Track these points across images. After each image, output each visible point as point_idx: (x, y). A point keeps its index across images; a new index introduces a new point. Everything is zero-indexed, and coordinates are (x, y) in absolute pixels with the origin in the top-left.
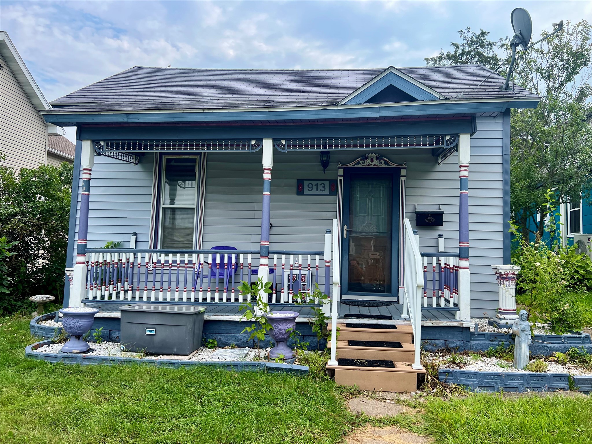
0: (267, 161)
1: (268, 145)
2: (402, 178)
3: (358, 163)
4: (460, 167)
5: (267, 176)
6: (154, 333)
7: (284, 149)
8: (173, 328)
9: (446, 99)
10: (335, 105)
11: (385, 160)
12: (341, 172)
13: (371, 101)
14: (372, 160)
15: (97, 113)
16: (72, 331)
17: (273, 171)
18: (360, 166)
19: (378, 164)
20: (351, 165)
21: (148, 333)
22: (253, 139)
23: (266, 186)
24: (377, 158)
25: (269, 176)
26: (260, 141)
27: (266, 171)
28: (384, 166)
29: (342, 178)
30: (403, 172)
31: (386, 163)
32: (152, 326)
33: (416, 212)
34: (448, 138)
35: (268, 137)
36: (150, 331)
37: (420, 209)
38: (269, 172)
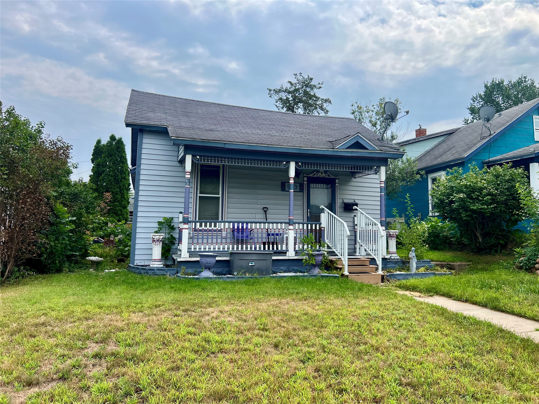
0: (292, 173)
1: (293, 166)
2: (337, 184)
3: (315, 175)
4: (380, 182)
5: (292, 181)
6: (254, 264)
7: (300, 167)
8: (264, 261)
9: (380, 150)
10: (333, 148)
11: (328, 174)
12: (306, 179)
13: (347, 148)
14: (322, 173)
15: (208, 141)
16: (209, 265)
17: (294, 179)
18: (315, 176)
19: (324, 176)
20: (311, 175)
21: (250, 264)
22: (285, 161)
23: (292, 187)
24: (324, 172)
25: (293, 181)
26: (288, 163)
27: (291, 179)
28: (327, 177)
29: (306, 182)
30: (337, 181)
31: (329, 175)
32: (253, 260)
33: (345, 203)
34: (375, 168)
35: (293, 161)
36: (251, 263)
37: (346, 201)
38: (293, 179)
